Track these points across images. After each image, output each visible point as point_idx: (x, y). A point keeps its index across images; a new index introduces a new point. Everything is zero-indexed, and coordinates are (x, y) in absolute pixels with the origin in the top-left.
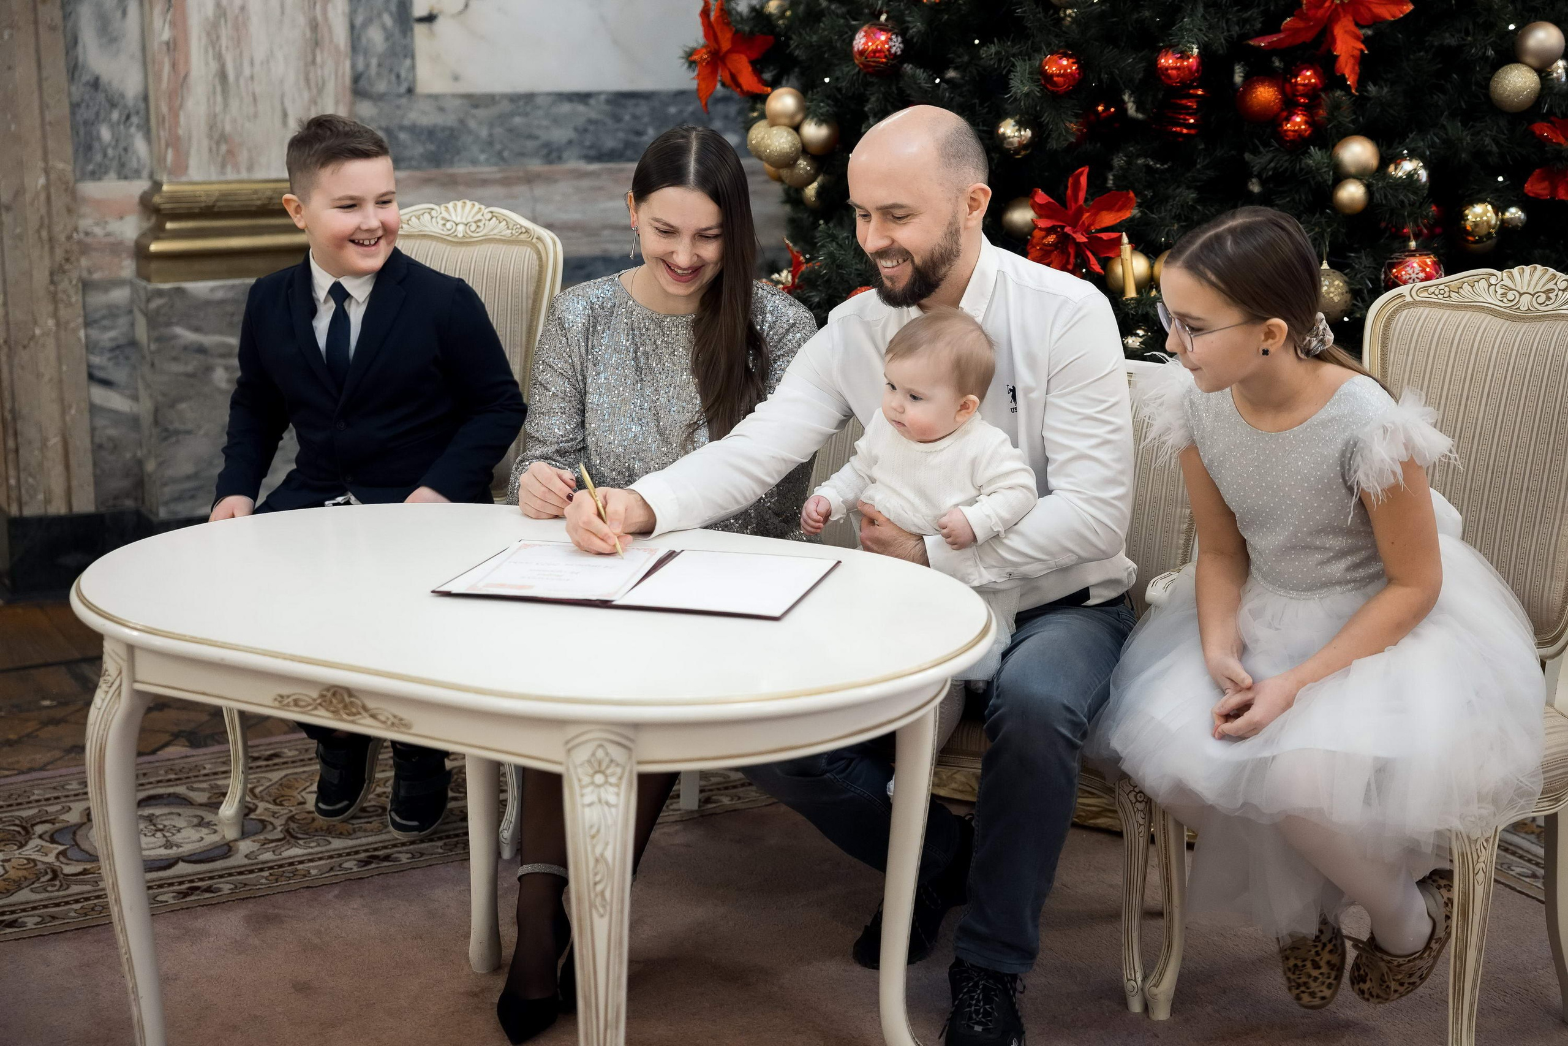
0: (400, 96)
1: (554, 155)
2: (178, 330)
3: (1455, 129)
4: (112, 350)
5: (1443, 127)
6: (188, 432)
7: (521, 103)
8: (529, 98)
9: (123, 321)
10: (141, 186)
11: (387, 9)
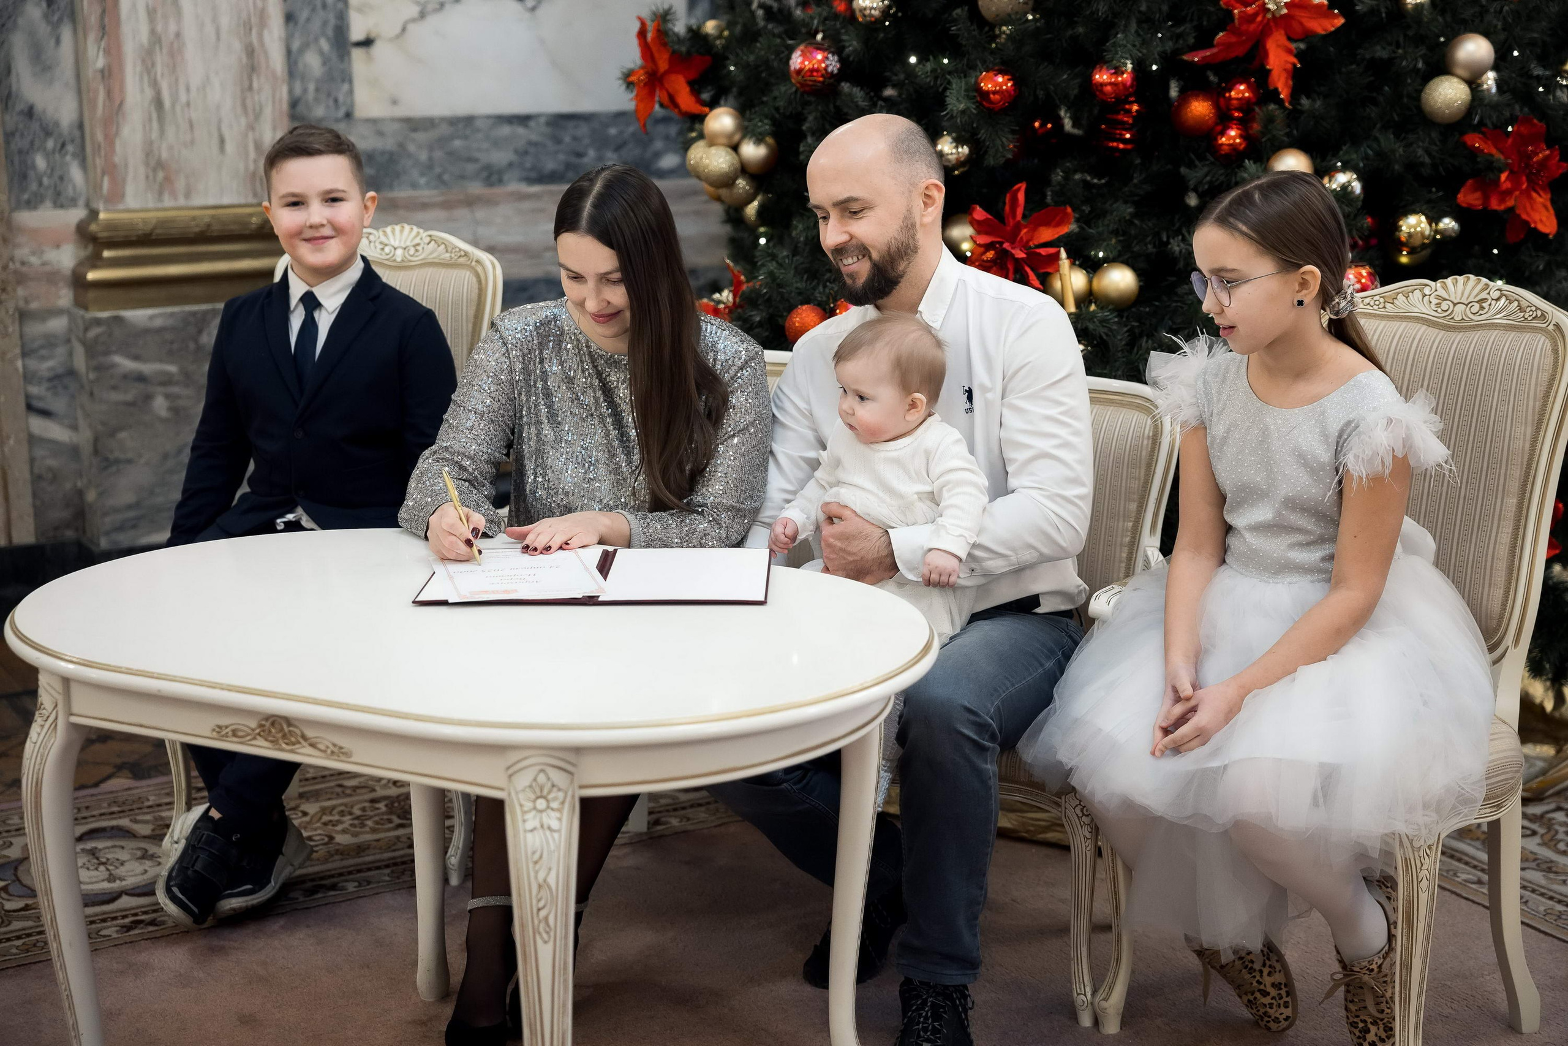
1: (495, 178)
2: (118, 359)
3: (1388, 141)
4: (50, 380)
5: (1376, 139)
6: (129, 461)
7: (461, 126)
8: (469, 120)
9: (61, 351)
10: (77, 214)
11: (324, 34)
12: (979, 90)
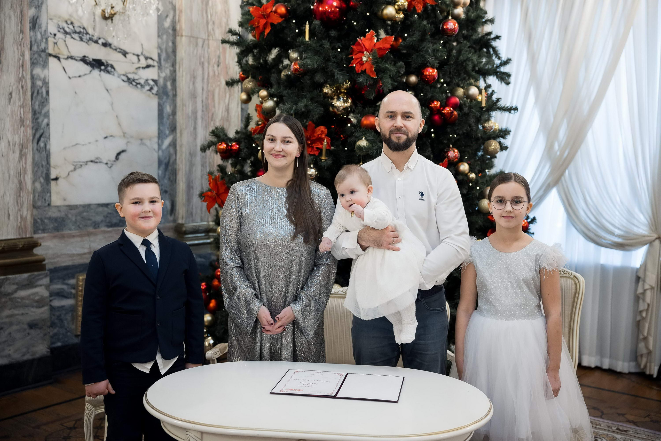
0: (45, 207)
1: (97, 225)
7: (86, 208)
8: (89, 206)
11: (42, 176)
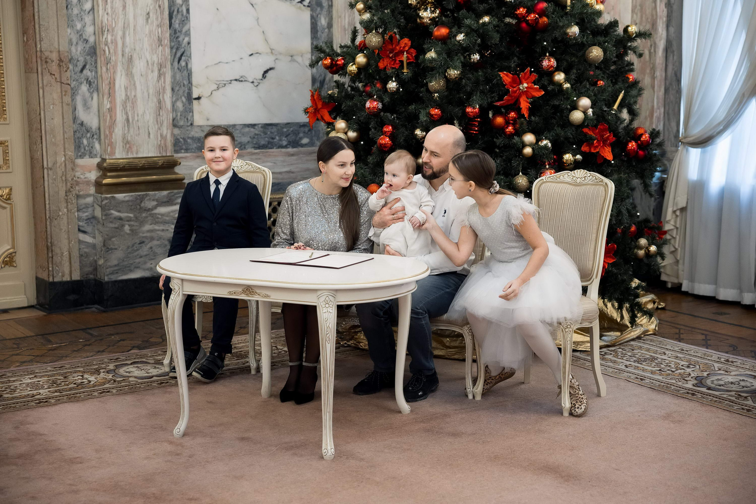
0: (188, 126)
2: (113, 212)
4: (86, 220)
5: (556, 130)
6: (116, 249)
9: (90, 209)
10: (97, 160)
11: (184, 95)
12: (429, 113)
